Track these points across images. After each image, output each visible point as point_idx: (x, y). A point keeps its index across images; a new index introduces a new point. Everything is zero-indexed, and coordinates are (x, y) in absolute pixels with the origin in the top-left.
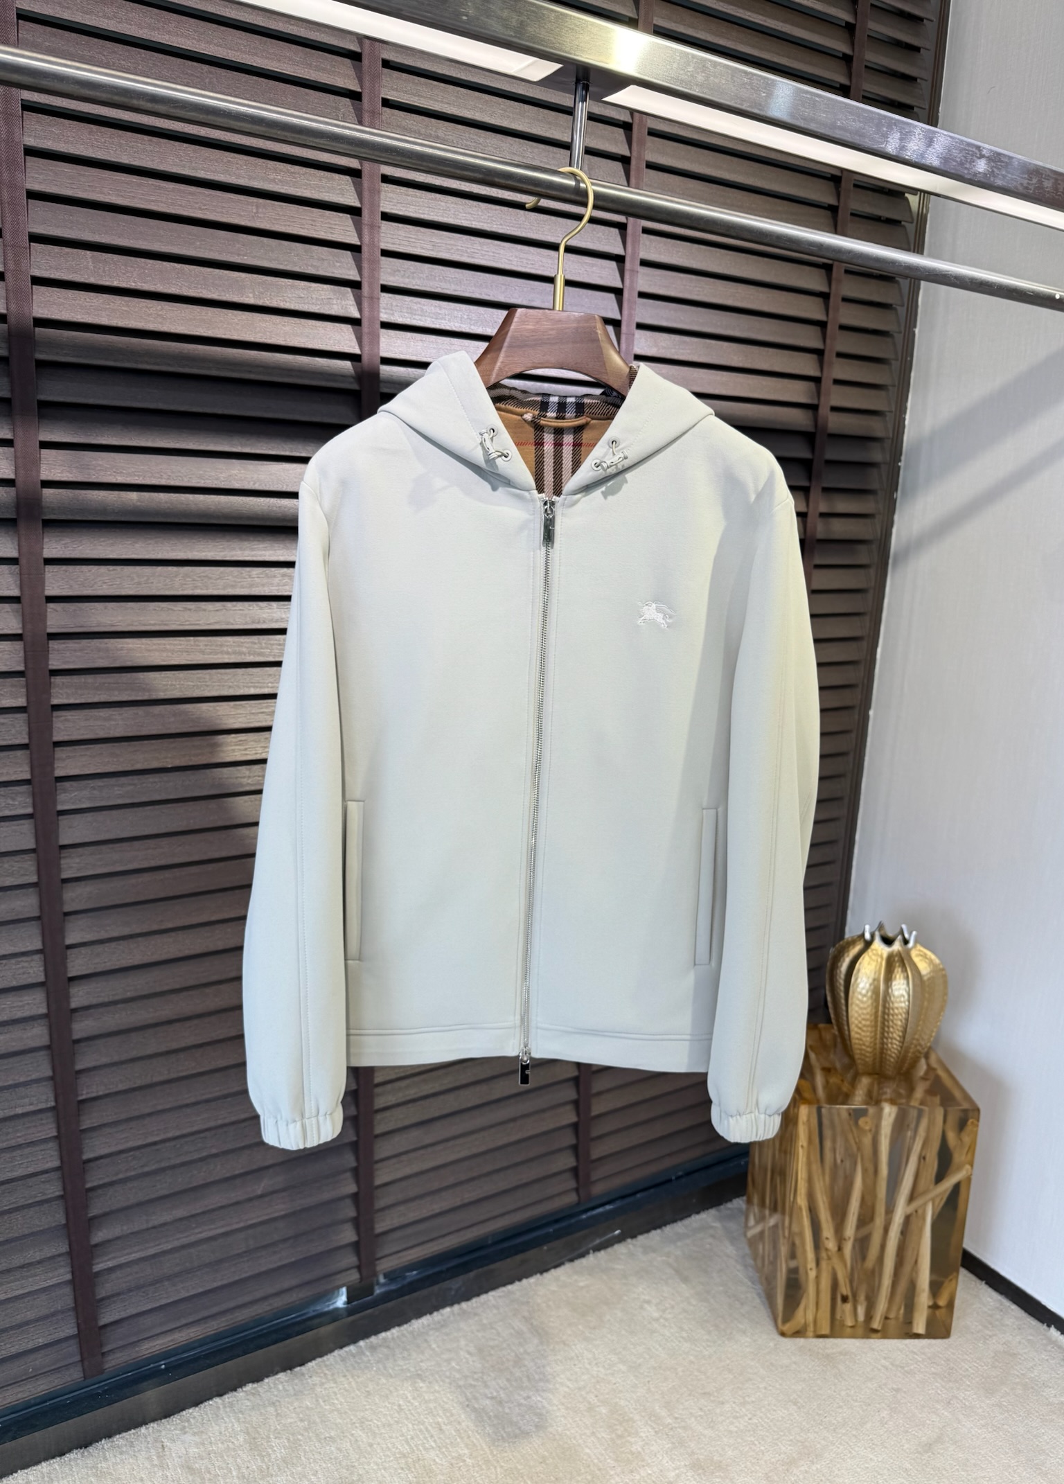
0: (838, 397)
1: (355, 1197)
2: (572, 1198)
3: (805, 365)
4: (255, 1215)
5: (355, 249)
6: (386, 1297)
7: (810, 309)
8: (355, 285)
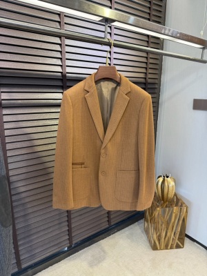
0: (149, 76)
1: (68, 230)
2: (108, 226)
3: (144, 70)
4: (49, 236)
5: (61, 52)
6: (75, 247)
7: (144, 60)
8: (61, 59)
